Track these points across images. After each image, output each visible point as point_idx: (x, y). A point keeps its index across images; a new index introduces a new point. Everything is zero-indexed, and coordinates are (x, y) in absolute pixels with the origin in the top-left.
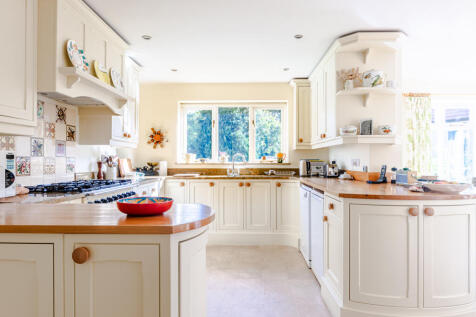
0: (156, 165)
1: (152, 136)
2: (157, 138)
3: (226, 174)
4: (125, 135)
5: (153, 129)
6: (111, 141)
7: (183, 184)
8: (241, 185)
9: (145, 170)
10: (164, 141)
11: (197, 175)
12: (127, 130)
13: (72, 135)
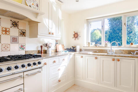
0: (75, 47)
1: (74, 35)
2: (76, 36)
3: (107, 52)
4: (50, 33)
5: (74, 32)
6: (38, 36)
7: (82, 57)
8: (114, 60)
9: (56, 50)
10: (79, 37)
11: (91, 53)
12: (51, 31)
13: (23, 34)
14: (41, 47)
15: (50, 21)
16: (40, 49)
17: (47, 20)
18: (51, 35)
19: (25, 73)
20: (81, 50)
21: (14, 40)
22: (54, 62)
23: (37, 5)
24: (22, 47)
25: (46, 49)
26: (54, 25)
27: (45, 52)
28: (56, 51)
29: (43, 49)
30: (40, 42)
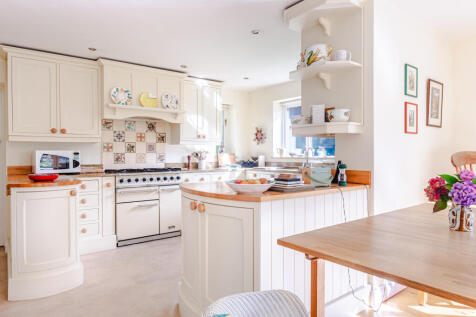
0: (256, 159)
1: (257, 134)
2: (260, 136)
4: (199, 136)
5: (257, 128)
6: (181, 142)
9: (218, 163)
10: (263, 138)
12: (201, 132)
13: (162, 139)
14: (189, 157)
15: (200, 117)
16: (186, 161)
17: (194, 117)
18: (201, 139)
19: (161, 188)
20: (266, 164)
21: (151, 148)
22: (202, 179)
23: (177, 102)
24: (161, 158)
25: (197, 161)
26: (206, 123)
27: (196, 166)
28: (217, 166)
29: (191, 161)
30: (187, 150)
